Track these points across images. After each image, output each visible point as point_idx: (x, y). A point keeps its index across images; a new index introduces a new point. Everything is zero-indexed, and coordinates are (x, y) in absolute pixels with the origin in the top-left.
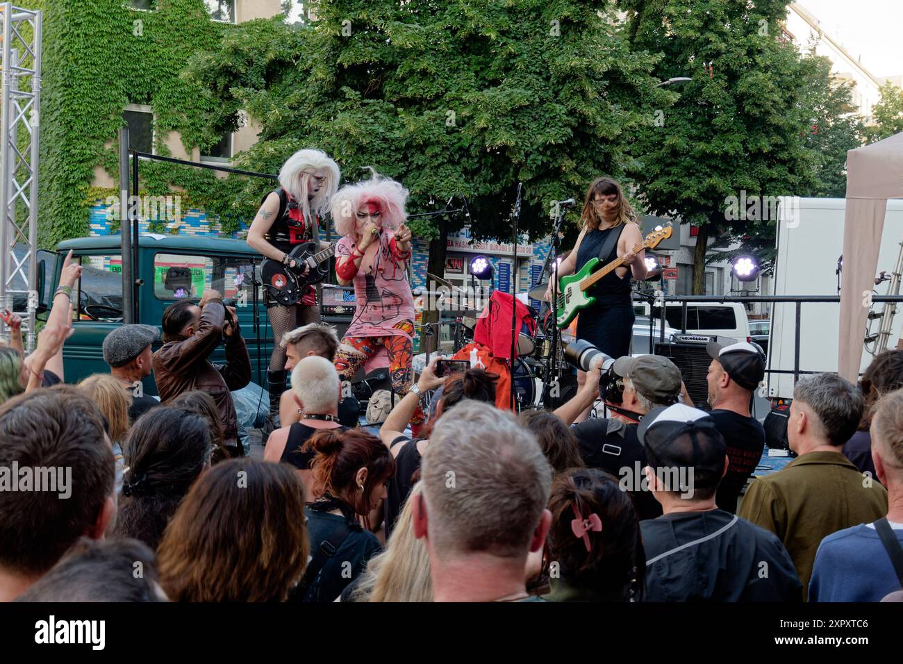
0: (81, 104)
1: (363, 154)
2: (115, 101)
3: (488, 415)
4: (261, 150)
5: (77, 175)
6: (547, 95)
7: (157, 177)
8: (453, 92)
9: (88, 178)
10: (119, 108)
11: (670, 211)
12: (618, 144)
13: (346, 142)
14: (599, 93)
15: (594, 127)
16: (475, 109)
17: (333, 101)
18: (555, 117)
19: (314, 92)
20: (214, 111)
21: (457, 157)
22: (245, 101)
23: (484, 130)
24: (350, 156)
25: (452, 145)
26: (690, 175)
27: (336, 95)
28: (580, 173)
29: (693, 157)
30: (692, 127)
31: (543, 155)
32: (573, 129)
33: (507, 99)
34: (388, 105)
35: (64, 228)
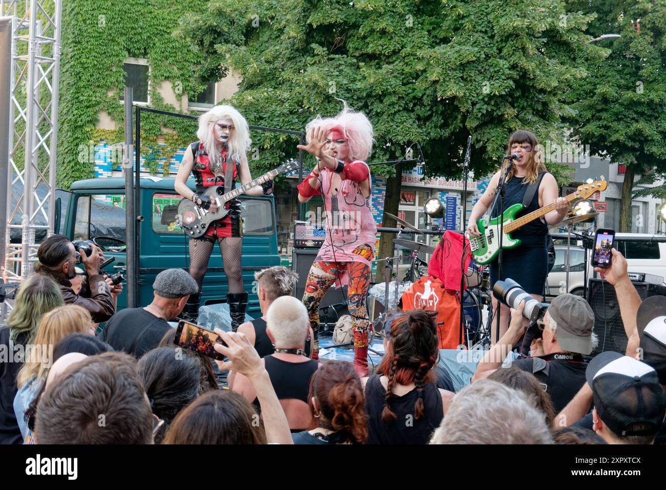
0: (88, 58)
1: (329, 102)
2: (117, 56)
3: (501, 392)
4: (241, 98)
5: (85, 118)
6: (492, 52)
7: (152, 121)
8: (408, 49)
9: (94, 121)
10: (120, 61)
11: (600, 152)
12: (555, 95)
13: (314, 92)
14: (538, 49)
15: (534, 79)
16: (428, 64)
17: (303, 56)
18: (499, 71)
19: (287, 48)
20: (201, 64)
21: (411, 105)
22: (228, 56)
23: (435, 82)
24: (318, 104)
25: (407, 95)
26: (619, 120)
27: (305, 51)
28: (520, 120)
29: (621, 104)
30: (621, 78)
31: (488, 104)
32: (515, 81)
33: (456, 55)
34: (351, 60)
35: (72, 164)
